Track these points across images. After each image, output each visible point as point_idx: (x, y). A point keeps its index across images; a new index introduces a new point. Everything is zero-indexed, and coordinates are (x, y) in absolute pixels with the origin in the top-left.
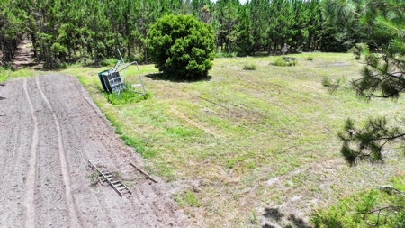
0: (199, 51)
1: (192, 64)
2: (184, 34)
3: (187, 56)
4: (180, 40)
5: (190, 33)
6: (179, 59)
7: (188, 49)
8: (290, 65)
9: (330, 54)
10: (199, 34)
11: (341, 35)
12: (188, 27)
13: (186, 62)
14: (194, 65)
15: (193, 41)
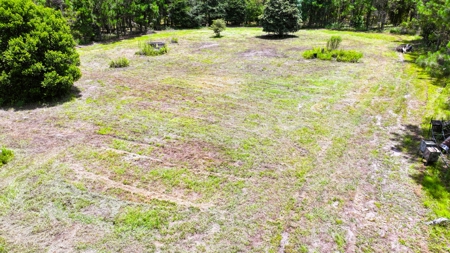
0: (58, 56)
1: (50, 77)
2: (23, 30)
3: (39, 66)
4: (19, 40)
5: (33, 28)
6: (26, 72)
7: (39, 54)
8: (162, 53)
9: (184, 31)
10: (49, 28)
11: (191, 10)
12: (26, 17)
13: (40, 75)
14: (55, 78)
15: (42, 39)
